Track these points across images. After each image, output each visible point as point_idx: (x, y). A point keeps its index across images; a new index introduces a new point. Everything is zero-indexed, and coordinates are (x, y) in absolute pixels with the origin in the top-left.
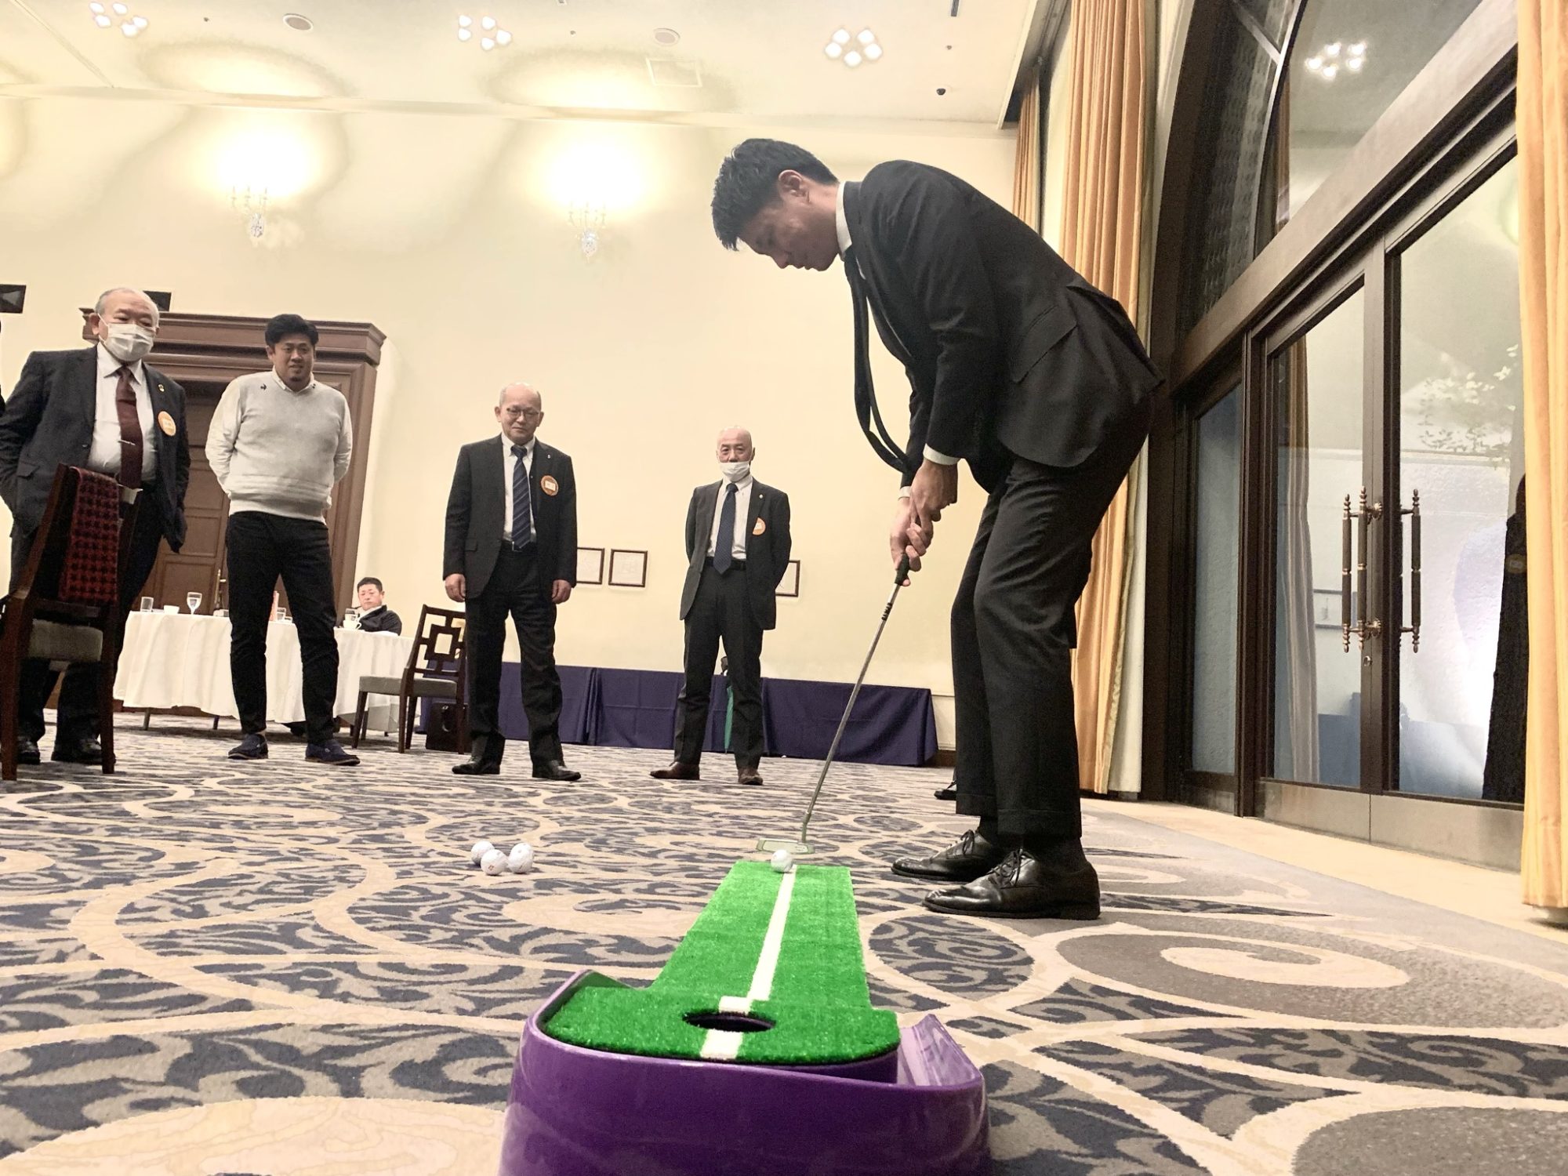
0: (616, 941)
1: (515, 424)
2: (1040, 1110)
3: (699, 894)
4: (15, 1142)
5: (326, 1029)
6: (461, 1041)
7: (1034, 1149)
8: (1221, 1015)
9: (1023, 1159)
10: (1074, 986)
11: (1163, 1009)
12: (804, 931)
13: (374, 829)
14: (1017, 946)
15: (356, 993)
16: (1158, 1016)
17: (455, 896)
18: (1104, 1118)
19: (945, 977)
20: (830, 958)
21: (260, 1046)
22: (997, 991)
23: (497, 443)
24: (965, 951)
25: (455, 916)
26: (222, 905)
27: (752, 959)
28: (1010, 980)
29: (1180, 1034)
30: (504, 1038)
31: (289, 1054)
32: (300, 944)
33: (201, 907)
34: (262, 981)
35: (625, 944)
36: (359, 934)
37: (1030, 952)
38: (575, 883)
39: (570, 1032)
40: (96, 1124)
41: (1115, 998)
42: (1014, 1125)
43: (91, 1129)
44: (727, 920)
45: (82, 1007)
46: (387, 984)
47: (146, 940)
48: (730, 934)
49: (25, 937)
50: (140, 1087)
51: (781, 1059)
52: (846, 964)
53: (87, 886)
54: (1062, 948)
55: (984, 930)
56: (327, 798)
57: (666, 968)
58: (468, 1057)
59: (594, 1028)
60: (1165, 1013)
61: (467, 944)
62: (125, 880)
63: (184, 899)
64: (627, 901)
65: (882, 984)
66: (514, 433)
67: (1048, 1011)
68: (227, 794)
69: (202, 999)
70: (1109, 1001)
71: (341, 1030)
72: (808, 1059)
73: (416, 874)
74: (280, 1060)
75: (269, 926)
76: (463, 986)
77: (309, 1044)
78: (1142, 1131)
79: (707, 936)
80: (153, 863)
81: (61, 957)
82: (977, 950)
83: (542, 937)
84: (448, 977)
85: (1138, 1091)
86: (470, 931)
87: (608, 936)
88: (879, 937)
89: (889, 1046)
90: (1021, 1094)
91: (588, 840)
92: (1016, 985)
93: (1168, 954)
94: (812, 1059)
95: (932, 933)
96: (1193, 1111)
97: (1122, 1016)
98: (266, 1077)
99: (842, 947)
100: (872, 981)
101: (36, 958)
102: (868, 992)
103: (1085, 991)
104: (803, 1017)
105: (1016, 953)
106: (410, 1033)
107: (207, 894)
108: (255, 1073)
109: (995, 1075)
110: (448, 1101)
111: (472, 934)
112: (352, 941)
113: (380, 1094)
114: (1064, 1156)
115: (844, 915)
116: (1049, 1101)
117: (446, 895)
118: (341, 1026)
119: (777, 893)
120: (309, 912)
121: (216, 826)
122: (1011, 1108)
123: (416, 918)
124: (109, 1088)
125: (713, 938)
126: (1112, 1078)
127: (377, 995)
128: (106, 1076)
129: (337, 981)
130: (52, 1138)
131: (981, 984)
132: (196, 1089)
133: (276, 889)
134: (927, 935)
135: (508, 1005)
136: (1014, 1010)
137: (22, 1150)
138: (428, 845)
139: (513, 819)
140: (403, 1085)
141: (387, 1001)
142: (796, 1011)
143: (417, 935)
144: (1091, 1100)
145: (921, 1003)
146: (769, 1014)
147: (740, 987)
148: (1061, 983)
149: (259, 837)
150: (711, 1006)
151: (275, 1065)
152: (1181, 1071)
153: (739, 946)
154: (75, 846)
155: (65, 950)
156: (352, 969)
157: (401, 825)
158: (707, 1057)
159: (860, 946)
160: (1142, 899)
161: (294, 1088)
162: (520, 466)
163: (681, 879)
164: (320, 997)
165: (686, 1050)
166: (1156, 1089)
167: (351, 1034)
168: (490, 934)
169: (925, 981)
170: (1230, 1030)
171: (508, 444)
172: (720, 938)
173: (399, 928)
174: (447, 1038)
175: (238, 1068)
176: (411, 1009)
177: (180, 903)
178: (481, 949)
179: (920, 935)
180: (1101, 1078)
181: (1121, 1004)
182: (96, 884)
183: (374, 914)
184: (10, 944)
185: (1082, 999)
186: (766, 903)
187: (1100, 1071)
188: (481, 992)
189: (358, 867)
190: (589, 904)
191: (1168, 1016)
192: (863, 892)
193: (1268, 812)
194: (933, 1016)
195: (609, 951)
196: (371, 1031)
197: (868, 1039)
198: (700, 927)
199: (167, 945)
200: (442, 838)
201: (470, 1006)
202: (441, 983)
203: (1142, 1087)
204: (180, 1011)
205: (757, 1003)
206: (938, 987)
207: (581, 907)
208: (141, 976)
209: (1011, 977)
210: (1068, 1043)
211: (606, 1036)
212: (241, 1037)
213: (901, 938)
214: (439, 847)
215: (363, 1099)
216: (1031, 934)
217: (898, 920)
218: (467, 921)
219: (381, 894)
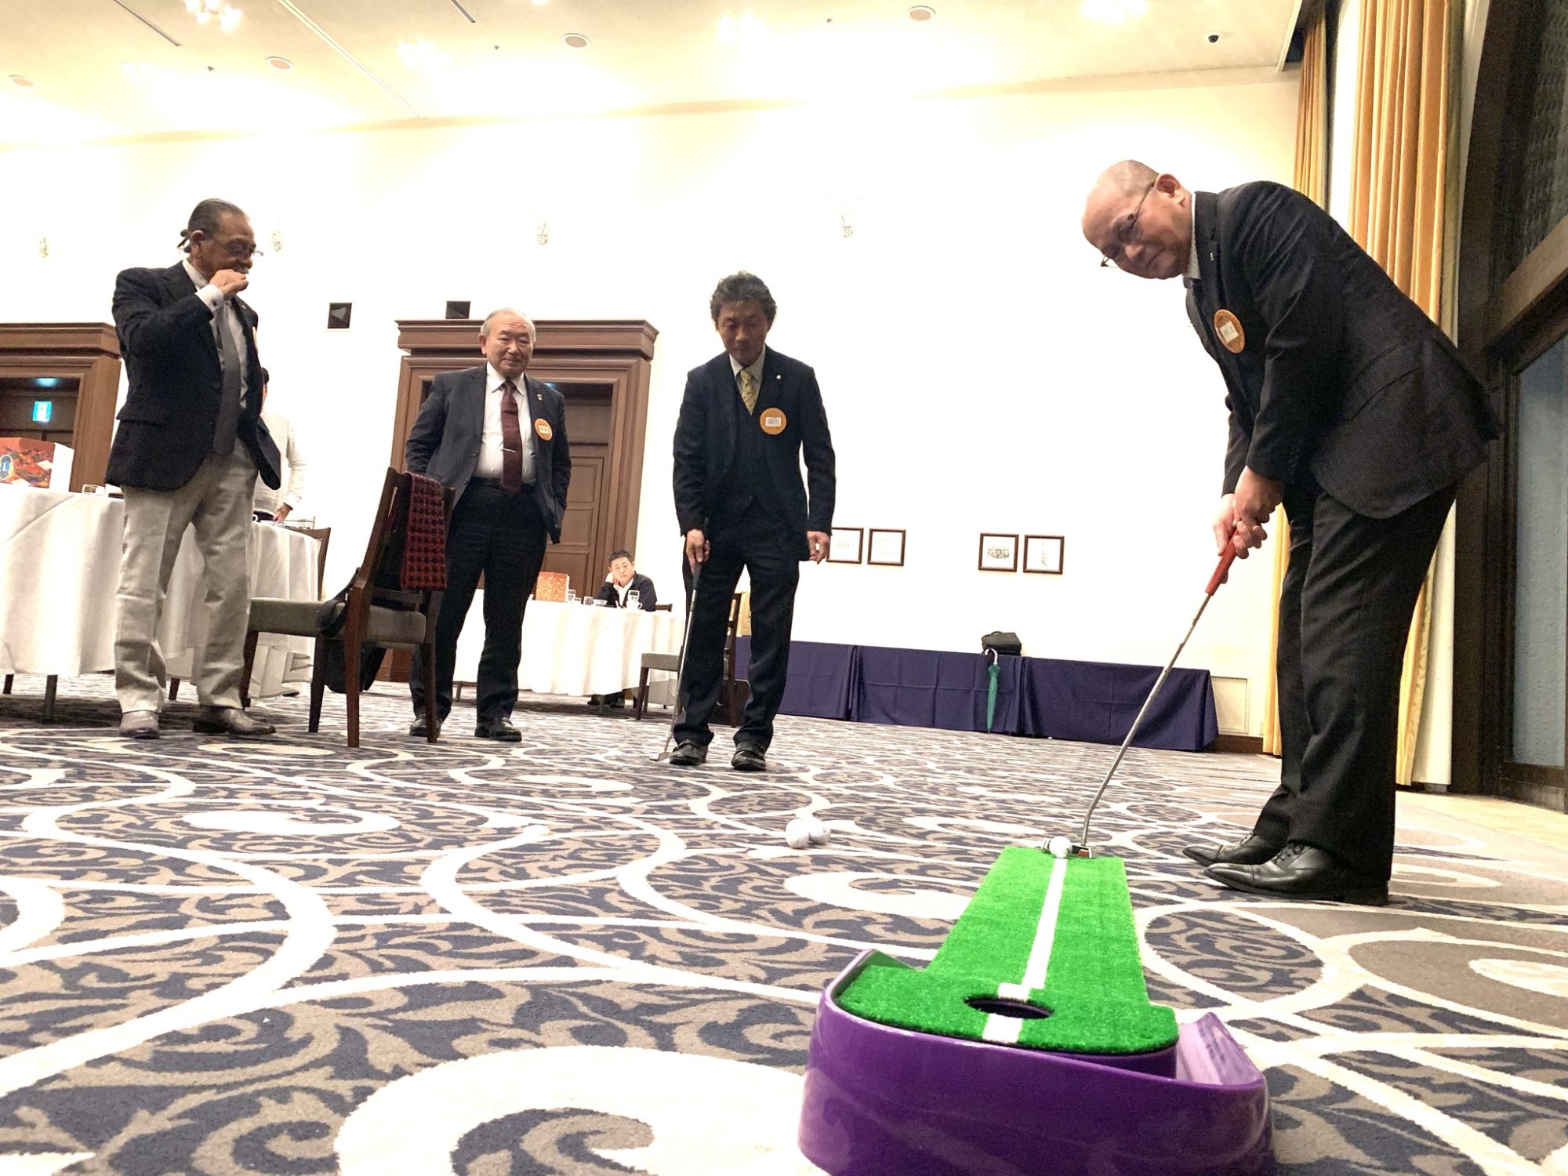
0: (890, 920)
2: (1329, 1118)
3: (969, 879)
4: (407, 1069)
5: (639, 988)
6: (757, 1007)
7: (1322, 1156)
8: (1536, 1035)
9: (1310, 1164)
10: (1368, 993)
11: (1470, 1024)
12: (1077, 920)
13: (662, 800)
14: (1304, 947)
15: (662, 957)
16: (1462, 1031)
17: (740, 868)
18: (1398, 1131)
19: (1224, 976)
20: (1105, 950)
21: (586, 999)
22: (1283, 994)
24: (1248, 950)
25: (742, 888)
26: (541, 868)
27: (1026, 946)
28: (1296, 982)
29: (1487, 1053)
30: (795, 1007)
31: (609, 1007)
32: (610, 909)
33: (523, 869)
34: (580, 941)
35: (901, 923)
36: (658, 900)
37: (1319, 955)
38: (849, 861)
39: (861, 1007)
40: (466, 1057)
41: (1415, 1009)
42: (1300, 1129)
43: (461, 1061)
44: (999, 906)
45: (440, 955)
46: (687, 950)
47: (482, 898)
48: (1003, 920)
49: (388, 890)
50: (495, 1028)
51: (1060, 1046)
52: (1122, 957)
53: (430, 846)
54: (1355, 952)
55: (1268, 929)
56: (619, 769)
57: (943, 949)
58: (765, 1022)
59: (883, 1005)
60: (1472, 1028)
61: (754, 915)
62: (460, 842)
63: (508, 861)
64: (899, 881)
65: (1159, 979)
67: (1337, 1017)
68: (532, 764)
69: (533, 954)
70: (1408, 1012)
71: (652, 990)
72: (1087, 1048)
73: (704, 845)
74: (603, 1013)
75: (583, 890)
76: (753, 956)
77: (628, 1000)
78: (1442, 1148)
79: (980, 922)
80: (479, 827)
81: (417, 910)
82: (1261, 950)
83: (822, 913)
84: (740, 946)
85: (1438, 1108)
86: (756, 902)
87: (884, 914)
88: (1155, 931)
89: (1167, 1042)
90: (1308, 1101)
91: (858, 818)
92: (1303, 988)
93: (1477, 966)
94: (1091, 1049)
95: (1211, 929)
96: (1500, 1133)
97: (1422, 1028)
98: (594, 1026)
99: (1117, 940)
100: (1148, 975)
101: (399, 909)
102: (1144, 985)
103: (1382, 1000)
104: (1081, 1008)
105: (1303, 954)
106: (711, 996)
107: (527, 858)
108: (585, 1023)
109: (1280, 1079)
110: (751, 1061)
111: (758, 905)
112: (653, 907)
113: (690, 1050)
114: (1354, 1166)
115: (1118, 906)
116: (1339, 1110)
117: (732, 867)
118: (653, 986)
119: (1048, 881)
120: (613, 879)
121: (527, 793)
122: (1298, 1113)
123: (707, 888)
124: (470, 1026)
125: (986, 924)
126: (1409, 1092)
127: (679, 959)
128: (465, 1016)
129: (644, 944)
130: (432, 1065)
131: (1263, 986)
132: (538, 1033)
133: (584, 855)
134: (1206, 931)
135: (796, 976)
136: (1301, 1014)
137: (411, 1074)
138: (713, 817)
139: (786, 795)
140: (711, 1044)
141: (688, 965)
142: (1074, 1001)
143: (708, 904)
144: (1385, 1112)
145: (1200, 1000)
146: (1047, 1003)
147: (1016, 976)
148: (1353, 989)
149: (564, 804)
150: (991, 992)
151: (600, 1017)
152: (1487, 1090)
153: (1012, 933)
154: (414, 809)
155: (420, 904)
156: (655, 933)
157: (687, 797)
158: (989, 1039)
159: (1135, 940)
160: (1449, 903)
161: (618, 1039)
163: (951, 862)
164: (632, 958)
165: (971, 1032)
166: (1459, 1107)
167: (661, 994)
168: (774, 906)
169: (1204, 977)
170: (1548, 1052)
172: (992, 923)
173: (694, 897)
174: (745, 1004)
175: (571, 1017)
176: (711, 974)
177: (505, 865)
178: (768, 920)
179: (1198, 931)
180: (1397, 1091)
181: (1422, 1016)
182: (436, 845)
183: (670, 883)
184: (377, 896)
185: (1378, 1007)
186: (1037, 891)
187: (1397, 1083)
188: (771, 962)
189: (651, 837)
190: (865, 882)
191: (1476, 1032)
192: (1138, 884)
194: (1213, 1015)
195: (887, 930)
196: (679, 992)
197: (1148, 1033)
198: (973, 912)
199: (499, 903)
200: (724, 810)
201: (762, 975)
202: (735, 951)
203: (1443, 1104)
204: (517, 963)
205: (1034, 991)
206: (1218, 985)
207: (857, 885)
208: (483, 930)
209: (1298, 979)
210: (1360, 1052)
211: (894, 1013)
212: (570, 990)
213: (1178, 933)
214: (722, 819)
215: (677, 1054)
216: (1321, 936)
217: (1173, 916)
218: (753, 893)
219: (674, 863)
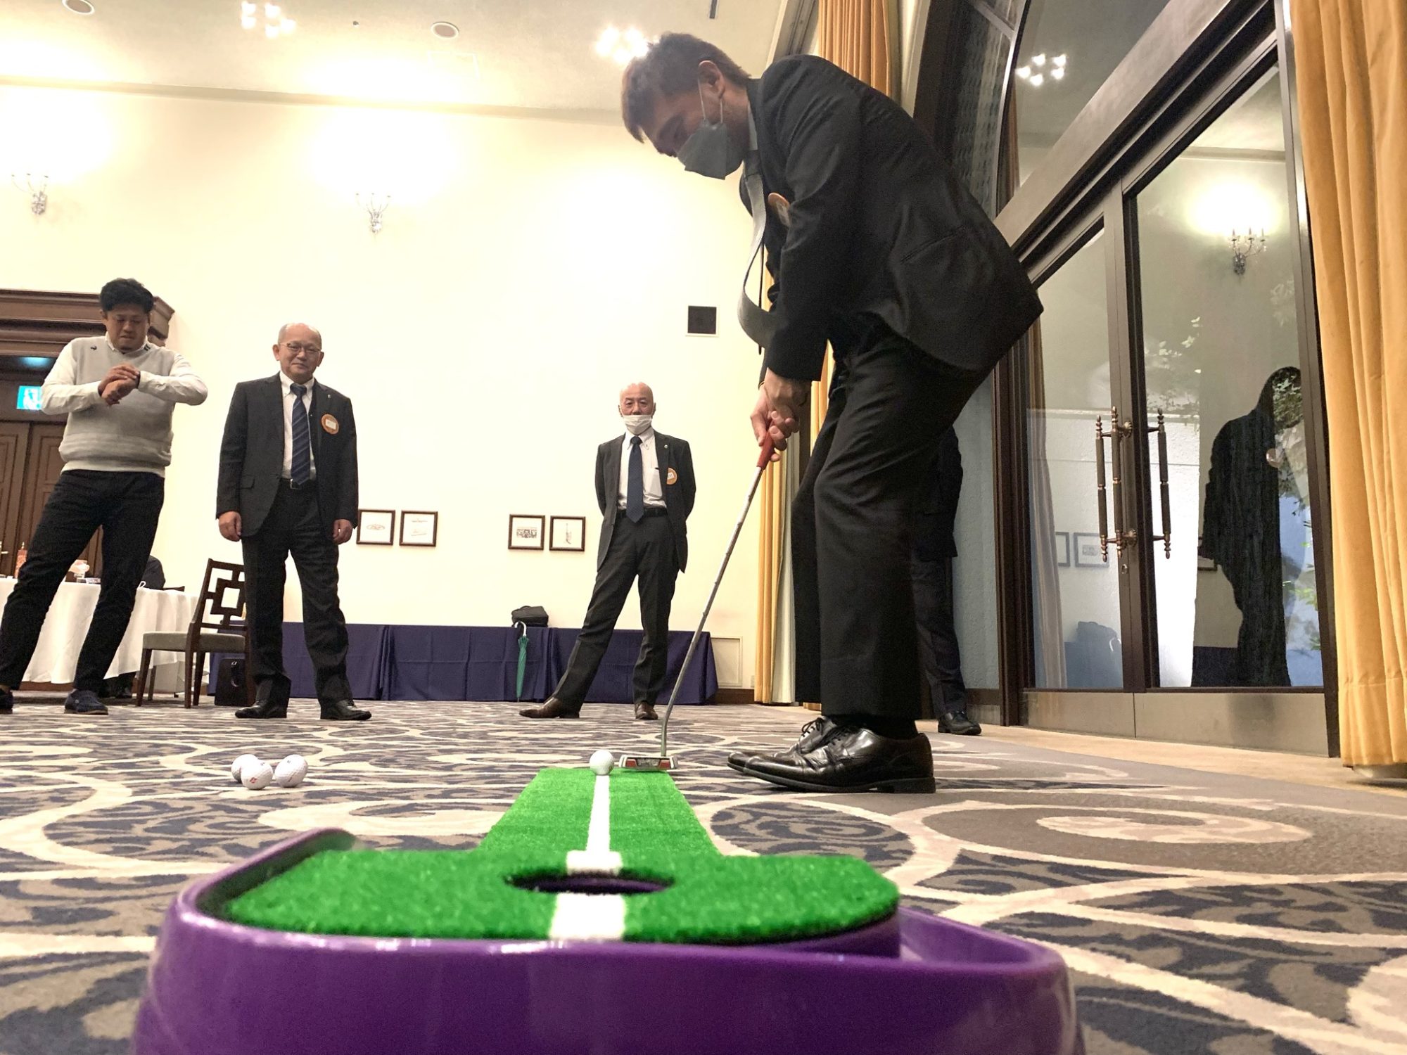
1: (295, 360)
3: (502, 797)
10: (970, 856)
12: (633, 820)
13: (126, 758)
14: (879, 824)
17: (199, 807)
23: (276, 381)
24: (826, 831)
25: (192, 827)
28: (894, 855)
37: (899, 829)
38: (355, 792)
44: (540, 815)
46: (52, 904)
48: (546, 827)
52: (695, 849)
54: (930, 824)
55: (834, 812)
61: (198, 853)
64: (417, 805)
66: (295, 369)
67: (960, 882)
70: (1025, 870)
82: (839, 830)
84: (154, 890)
86: (208, 840)
87: (392, 837)
88: (720, 823)
89: (885, 907)
91: (373, 760)
92: (905, 859)
93: (1044, 822)
95: (779, 817)
96: (1259, 989)
97: (1054, 883)
99: (686, 833)
103: (989, 861)
105: (881, 830)
111: (208, 842)
112: (31, 857)
115: (675, 804)
117: (188, 808)
119: (593, 791)
123: (138, 830)
125: (525, 832)
127: (27, 916)
134: (775, 819)
136: (921, 884)
138: (187, 768)
139: (292, 747)
141: (39, 925)
143: (130, 847)
144: (1116, 986)
148: (955, 856)
150: (552, 863)
152: (1187, 939)
156: (10, 889)
157: (162, 755)
158: (564, 935)
159: (704, 832)
162: (299, 406)
163: (482, 786)
165: (518, 930)
168: (235, 841)
170: (1190, 890)
171: (287, 382)
172: (532, 830)
173: (109, 841)
176: (74, 932)
179: (768, 819)
181: (1042, 872)
183: (81, 829)
185: (992, 868)
186: (582, 799)
189: (86, 789)
190: (370, 810)
192: (687, 787)
193: (1031, 720)
198: (508, 822)
200: (206, 762)
202: (139, 898)
203: (1163, 963)
207: (360, 812)
209: (894, 852)
213: (748, 822)
214: (199, 769)
216: (889, 813)
217: (734, 808)
218: (208, 830)
219: (101, 810)
